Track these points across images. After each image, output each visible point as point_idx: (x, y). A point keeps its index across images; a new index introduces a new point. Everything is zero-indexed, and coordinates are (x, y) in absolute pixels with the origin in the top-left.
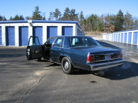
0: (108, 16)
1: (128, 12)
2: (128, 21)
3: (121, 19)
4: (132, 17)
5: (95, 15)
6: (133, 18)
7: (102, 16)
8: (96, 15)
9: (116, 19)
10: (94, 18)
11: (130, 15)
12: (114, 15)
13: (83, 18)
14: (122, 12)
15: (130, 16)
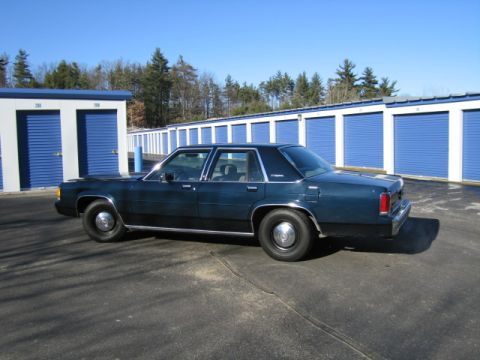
0: (119, 70)
1: (181, 57)
2: (184, 85)
3: (162, 81)
4: (196, 73)
5: (73, 67)
6: (198, 78)
7: (99, 68)
8: (75, 64)
9: (148, 79)
10: (72, 75)
11: (191, 68)
12: (137, 66)
13: (28, 75)
14: (165, 57)
15: (189, 71)
